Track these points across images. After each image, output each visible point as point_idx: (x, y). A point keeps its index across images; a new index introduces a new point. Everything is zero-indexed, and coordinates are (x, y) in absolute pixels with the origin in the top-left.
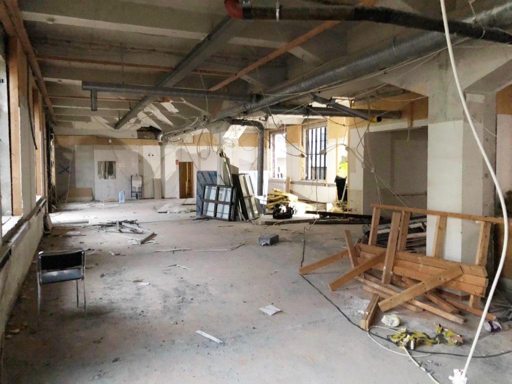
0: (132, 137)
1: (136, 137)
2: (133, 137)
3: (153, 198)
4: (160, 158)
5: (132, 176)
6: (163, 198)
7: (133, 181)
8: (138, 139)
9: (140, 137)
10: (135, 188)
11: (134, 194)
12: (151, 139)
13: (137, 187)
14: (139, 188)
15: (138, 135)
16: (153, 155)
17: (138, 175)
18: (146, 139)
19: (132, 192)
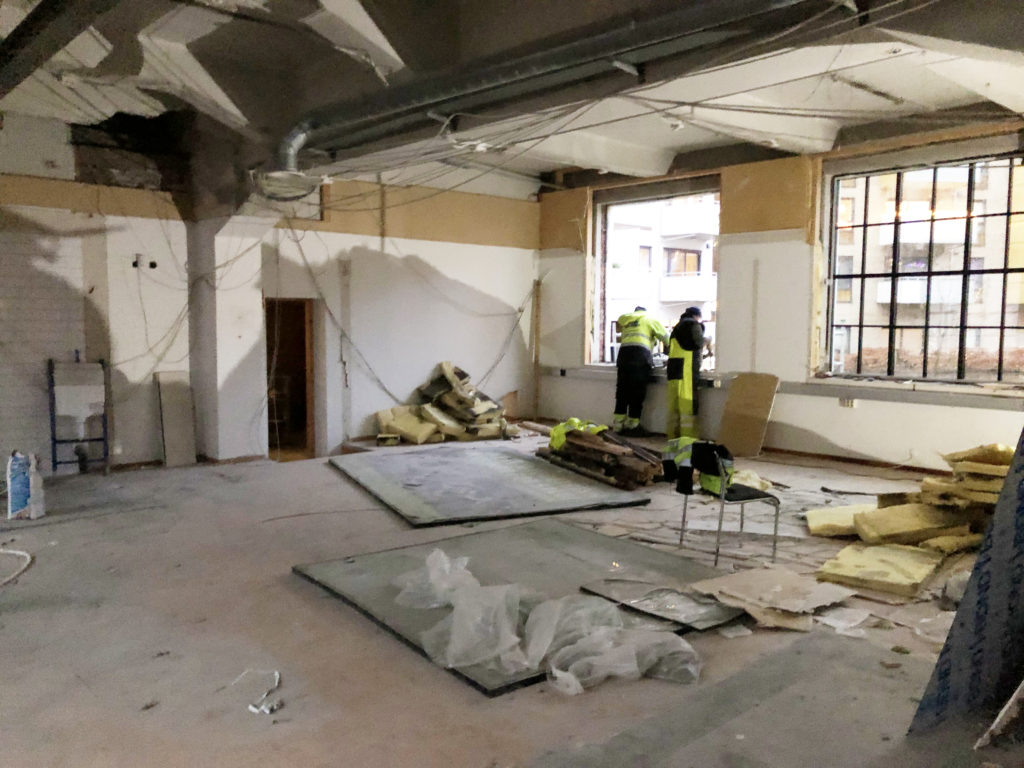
0: (43, 172)
1: (71, 172)
2: (53, 173)
3: (158, 464)
4: (186, 276)
5: (51, 365)
6: (203, 459)
7: (57, 389)
8: (78, 180)
9: (91, 173)
10: (70, 420)
11: (66, 452)
12: (140, 187)
13: (83, 413)
14: (90, 420)
15: (80, 164)
16: (153, 265)
17: (82, 357)
18: (118, 185)
19: (55, 441)
